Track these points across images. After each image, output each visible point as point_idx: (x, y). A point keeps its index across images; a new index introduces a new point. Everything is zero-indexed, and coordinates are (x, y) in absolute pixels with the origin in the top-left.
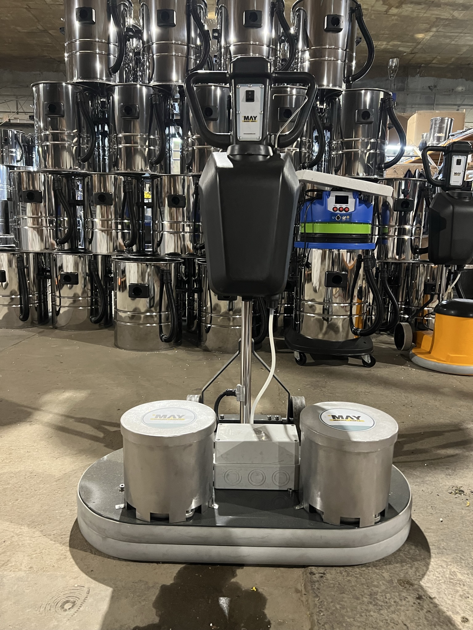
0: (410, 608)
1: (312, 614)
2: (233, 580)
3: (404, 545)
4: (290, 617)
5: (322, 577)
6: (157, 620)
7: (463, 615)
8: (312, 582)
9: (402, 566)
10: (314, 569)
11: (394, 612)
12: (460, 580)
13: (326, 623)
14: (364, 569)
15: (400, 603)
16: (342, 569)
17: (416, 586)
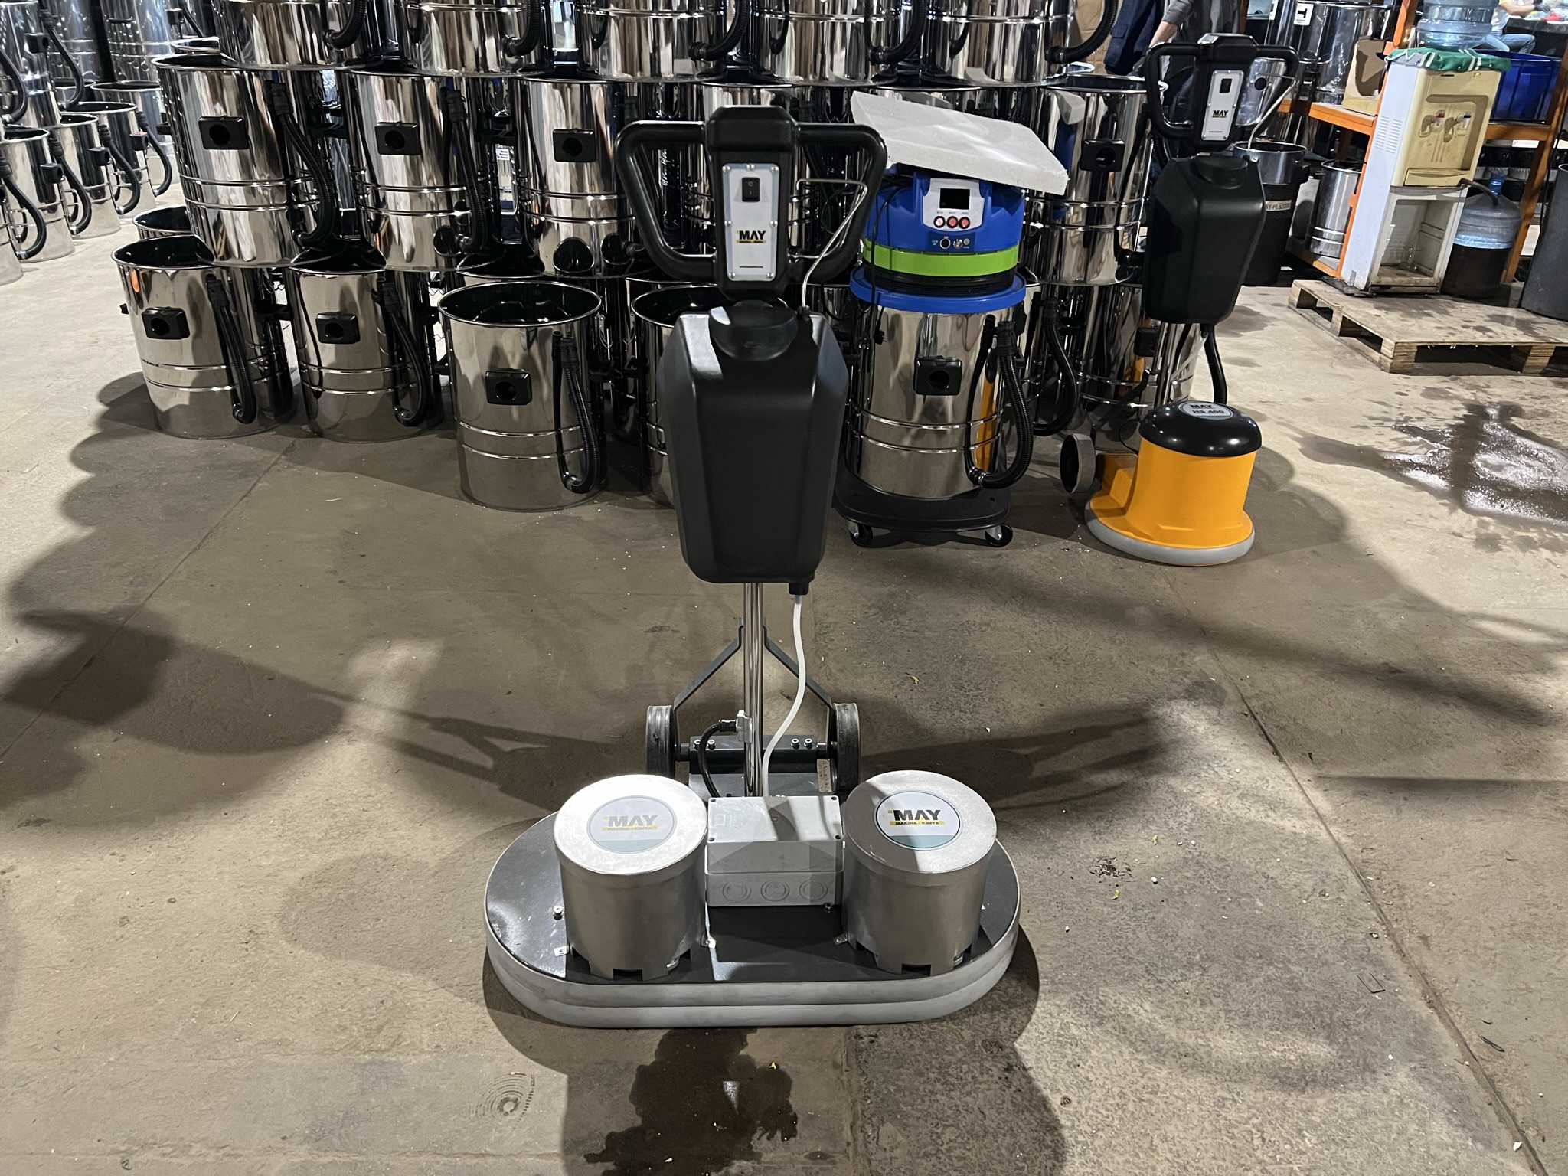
0: (994, 1086)
1: (854, 1102)
2: (742, 1052)
3: (1001, 980)
4: (825, 1106)
5: (872, 1042)
6: (638, 1122)
7: (1064, 1094)
8: (858, 1051)
9: (993, 1017)
10: (861, 1030)
11: (969, 1094)
12: (1073, 1038)
13: (872, 1115)
14: (935, 1024)
15: (980, 1079)
16: (903, 1026)
17: (1008, 1050)
